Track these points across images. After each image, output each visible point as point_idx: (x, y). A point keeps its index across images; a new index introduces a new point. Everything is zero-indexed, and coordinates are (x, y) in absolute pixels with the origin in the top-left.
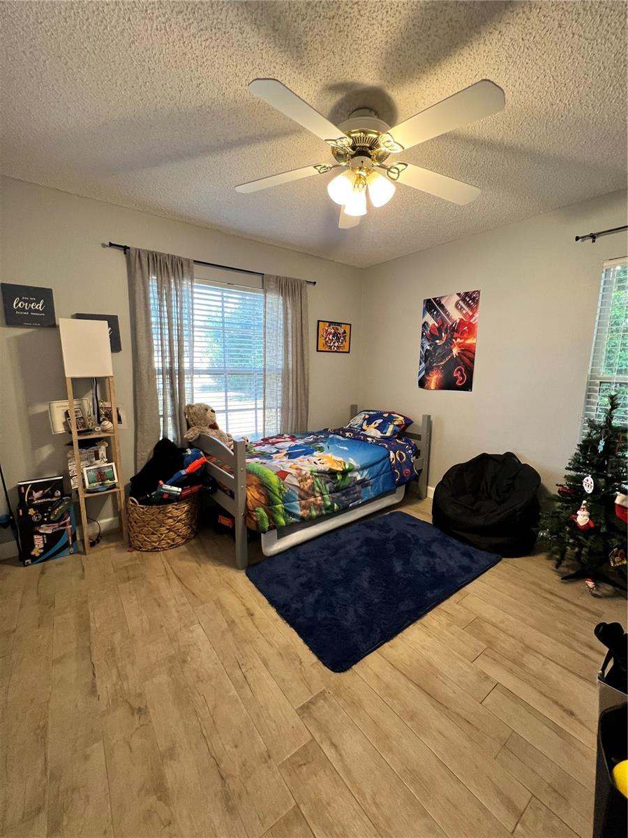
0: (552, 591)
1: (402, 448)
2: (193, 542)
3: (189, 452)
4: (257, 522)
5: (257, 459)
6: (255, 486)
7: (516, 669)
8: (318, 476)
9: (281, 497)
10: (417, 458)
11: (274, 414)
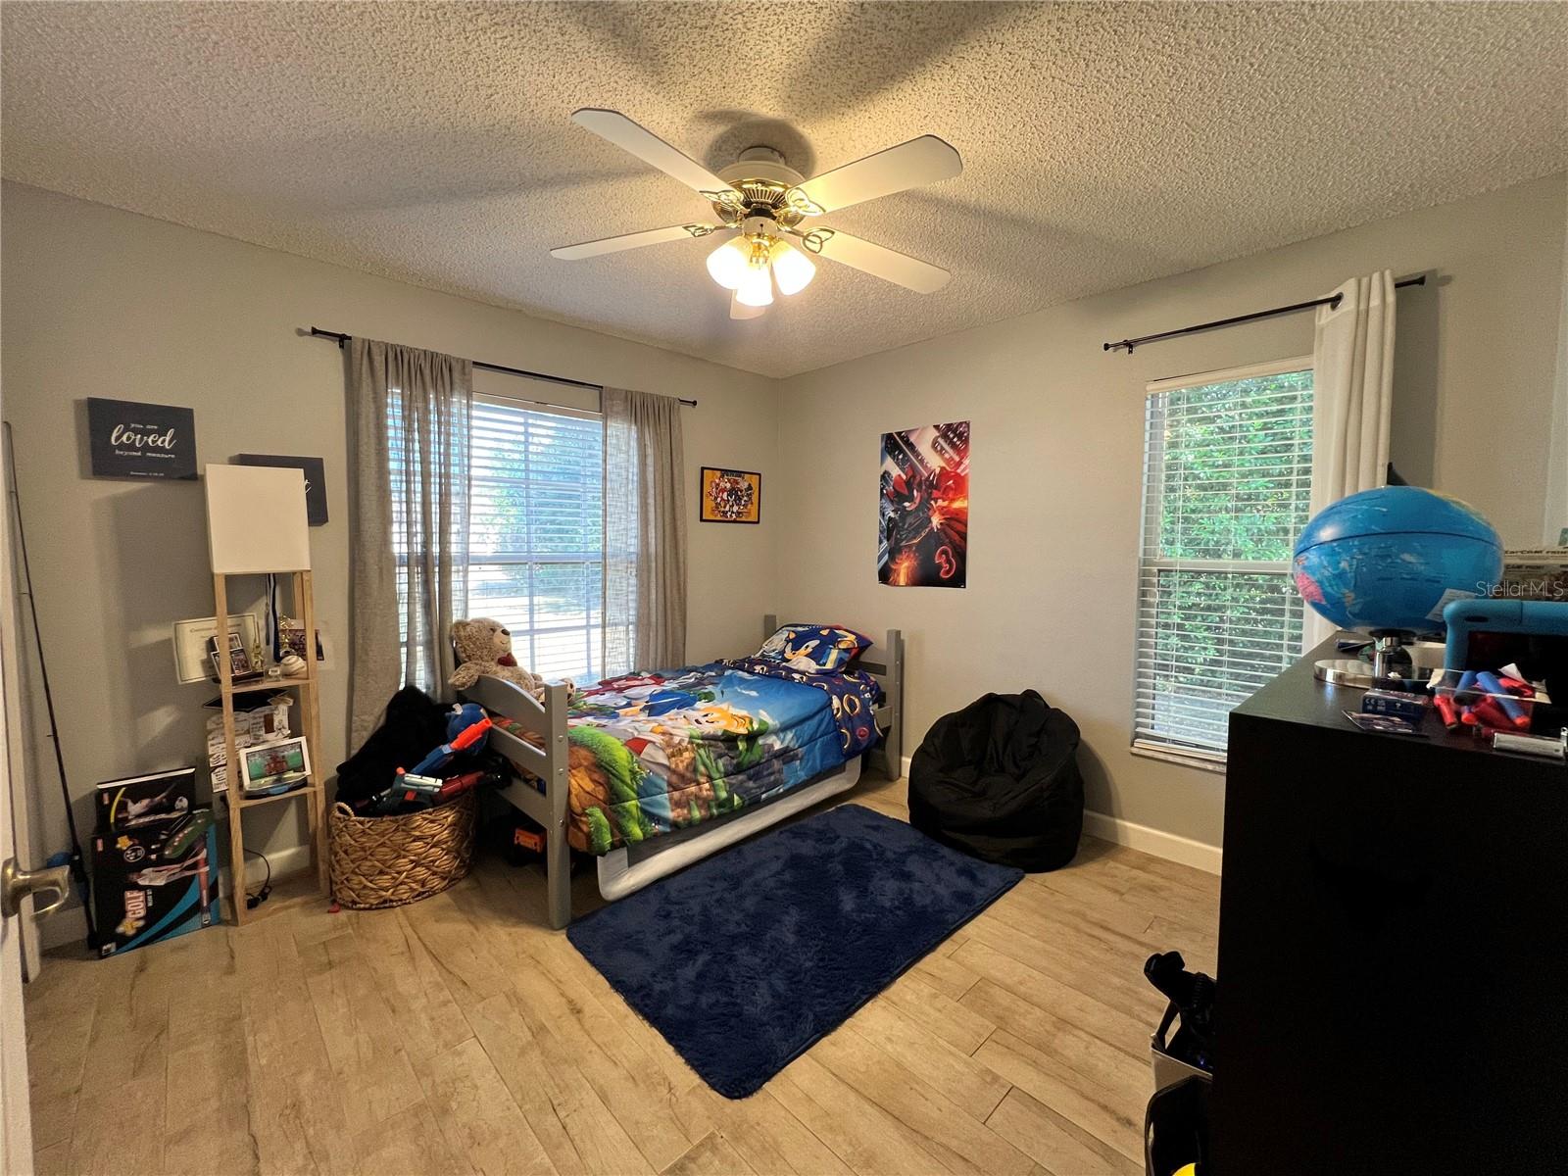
0: (1105, 924)
1: (853, 689)
2: (463, 885)
3: (459, 710)
4: (588, 836)
5: (590, 719)
6: (586, 768)
7: (1044, 1059)
8: (703, 746)
9: (635, 787)
10: (879, 707)
11: (623, 636)
